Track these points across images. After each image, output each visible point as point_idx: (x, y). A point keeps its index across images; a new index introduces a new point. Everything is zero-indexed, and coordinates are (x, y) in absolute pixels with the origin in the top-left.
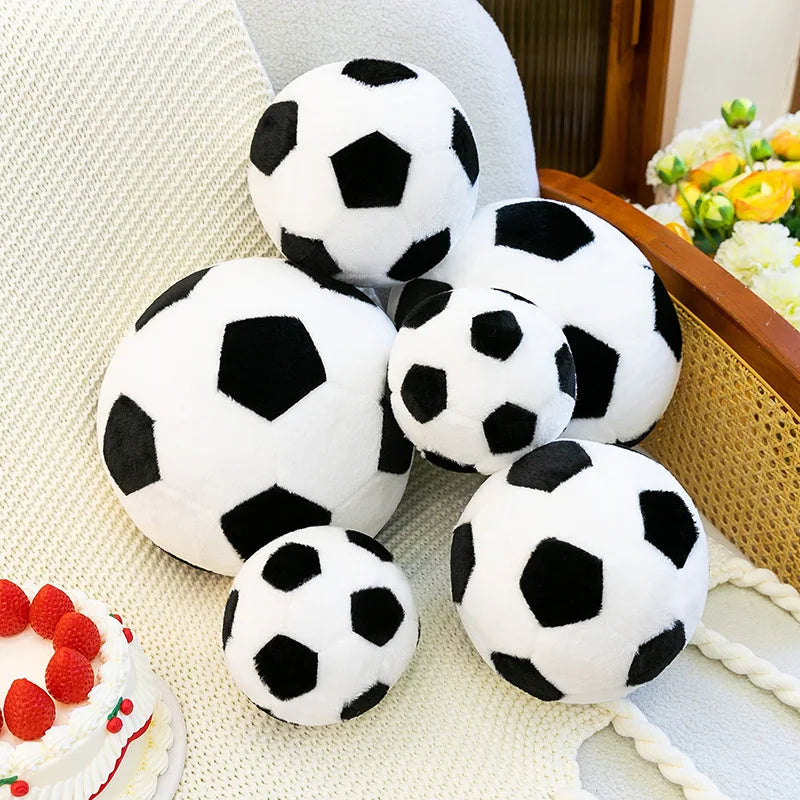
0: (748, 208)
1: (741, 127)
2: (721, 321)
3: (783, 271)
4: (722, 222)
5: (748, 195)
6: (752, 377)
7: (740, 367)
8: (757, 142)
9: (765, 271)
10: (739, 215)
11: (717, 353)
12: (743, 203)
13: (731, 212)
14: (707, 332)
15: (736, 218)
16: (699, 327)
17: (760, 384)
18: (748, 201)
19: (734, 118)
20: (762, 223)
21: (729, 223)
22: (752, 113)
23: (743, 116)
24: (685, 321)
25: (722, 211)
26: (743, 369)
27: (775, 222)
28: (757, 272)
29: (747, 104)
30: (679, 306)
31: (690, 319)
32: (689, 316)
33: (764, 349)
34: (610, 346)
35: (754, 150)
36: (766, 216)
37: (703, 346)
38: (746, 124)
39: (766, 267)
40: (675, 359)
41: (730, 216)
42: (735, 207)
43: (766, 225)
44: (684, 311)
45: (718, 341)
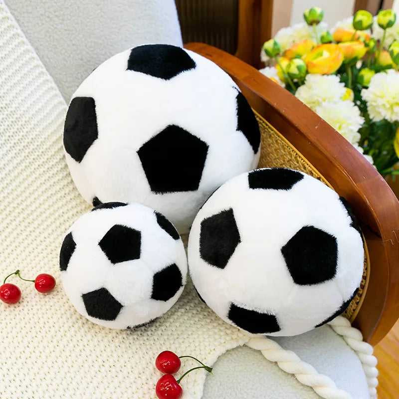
0: (314, 66)
1: (314, 25)
2: (286, 127)
3: (336, 103)
4: (299, 74)
5: (315, 58)
6: (306, 165)
7: (298, 158)
8: (324, 33)
9: (324, 104)
10: (310, 70)
11: (284, 149)
12: (312, 63)
13: (304, 68)
14: (277, 135)
15: (307, 72)
16: (272, 132)
17: (311, 169)
18: (315, 62)
19: (310, 19)
20: (323, 75)
21: (302, 75)
22: (321, 16)
23: (316, 18)
24: (264, 128)
25: (299, 68)
26: (299, 159)
27: (331, 74)
28: (319, 104)
29: (318, 10)
30: (260, 119)
31: (267, 127)
32: (267, 125)
33: (312, 144)
34: (201, 139)
35: (322, 38)
36: (326, 71)
37: (276, 145)
38: (317, 22)
39: (324, 101)
40: (253, 151)
41: (304, 71)
42: (307, 66)
43: (325, 76)
44: (264, 122)
45: (283, 140)
